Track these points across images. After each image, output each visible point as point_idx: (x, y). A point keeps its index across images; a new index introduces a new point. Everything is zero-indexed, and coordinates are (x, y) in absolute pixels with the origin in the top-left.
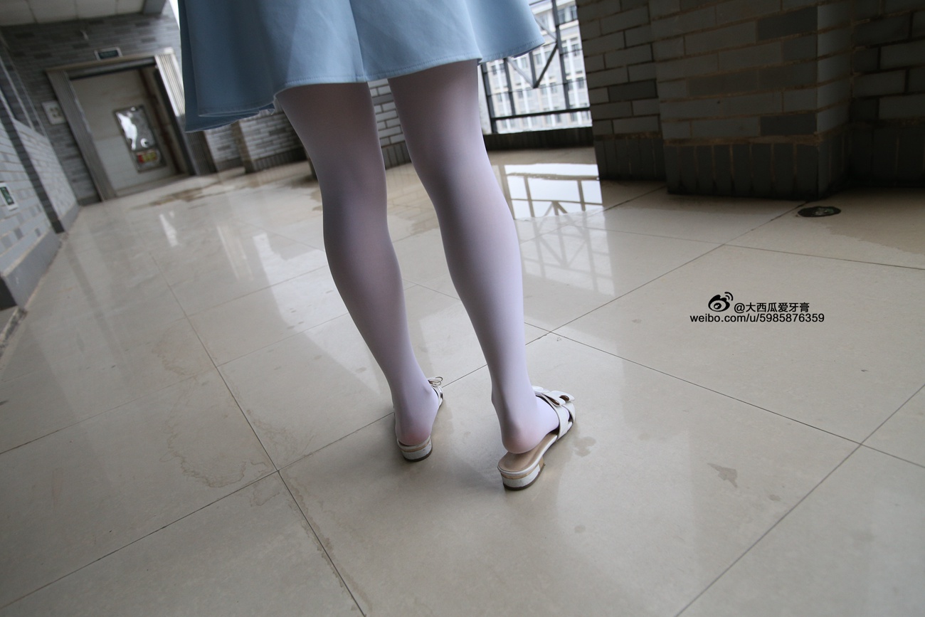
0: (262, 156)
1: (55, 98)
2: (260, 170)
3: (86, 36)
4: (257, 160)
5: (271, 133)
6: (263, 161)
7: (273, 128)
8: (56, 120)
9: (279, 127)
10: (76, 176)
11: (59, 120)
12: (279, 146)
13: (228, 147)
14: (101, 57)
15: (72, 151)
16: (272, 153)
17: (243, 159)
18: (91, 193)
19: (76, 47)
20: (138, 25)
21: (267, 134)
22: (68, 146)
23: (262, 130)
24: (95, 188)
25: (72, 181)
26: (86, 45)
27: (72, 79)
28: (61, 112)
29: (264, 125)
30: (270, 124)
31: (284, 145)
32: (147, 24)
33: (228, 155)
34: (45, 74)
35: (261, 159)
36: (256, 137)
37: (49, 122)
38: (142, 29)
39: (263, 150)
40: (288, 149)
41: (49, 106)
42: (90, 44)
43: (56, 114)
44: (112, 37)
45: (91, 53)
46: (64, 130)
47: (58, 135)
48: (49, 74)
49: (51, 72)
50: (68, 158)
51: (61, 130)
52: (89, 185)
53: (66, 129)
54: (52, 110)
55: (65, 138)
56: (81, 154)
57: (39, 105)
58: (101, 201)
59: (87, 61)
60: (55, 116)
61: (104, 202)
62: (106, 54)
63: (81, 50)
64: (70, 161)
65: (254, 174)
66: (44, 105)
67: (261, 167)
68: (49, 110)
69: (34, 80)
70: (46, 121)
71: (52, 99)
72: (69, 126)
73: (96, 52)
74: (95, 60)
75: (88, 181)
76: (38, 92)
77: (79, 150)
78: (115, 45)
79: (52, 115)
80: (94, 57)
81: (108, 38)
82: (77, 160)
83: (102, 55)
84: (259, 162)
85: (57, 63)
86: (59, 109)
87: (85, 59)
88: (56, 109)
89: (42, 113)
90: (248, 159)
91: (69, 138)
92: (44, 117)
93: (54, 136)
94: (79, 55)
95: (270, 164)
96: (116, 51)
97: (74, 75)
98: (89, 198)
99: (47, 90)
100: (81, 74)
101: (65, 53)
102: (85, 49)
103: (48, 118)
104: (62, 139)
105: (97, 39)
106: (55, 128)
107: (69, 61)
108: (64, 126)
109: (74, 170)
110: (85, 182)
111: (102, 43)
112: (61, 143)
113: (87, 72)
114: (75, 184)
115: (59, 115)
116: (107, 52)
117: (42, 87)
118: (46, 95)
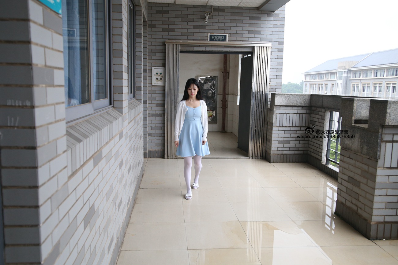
0: (388, 219)
1: (164, 65)
2: (377, 238)
3: (207, 21)
4: (378, 223)
6: (387, 225)
8: (157, 83)
10: (153, 132)
11: (159, 83)
13: (289, 142)
14: (211, 40)
15: (158, 110)
18: (158, 148)
19: (195, 27)
20: (251, 18)
22: (157, 105)
24: (163, 145)
26: (204, 27)
27: (181, 52)
28: (163, 77)
32: (259, 19)
33: (286, 149)
34: (164, 44)
35: (385, 223)
36: (390, 192)
38: (253, 22)
39: (393, 212)
41: (157, 70)
42: (207, 27)
43: (159, 78)
44: (226, 25)
45: (205, 34)
46: (160, 92)
47: (154, 95)
48: (166, 45)
49: (169, 43)
50: (153, 115)
51: (157, 92)
52: (160, 142)
53: (161, 92)
54: (157, 74)
55: (157, 99)
56: (164, 115)
57: (150, 68)
58: (163, 157)
59: (200, 40)
60: (157, 79)
61: (165, 160)
62: (216, 37)
63: (198, 31)
64: (154, 118)
65: (366, 240)
66: (153, 68)
67: (380, 234)
68: (155, 73)
69: (154, 47)
70: (150, 82)
71: (161, 65)
72: (164, 90)
73: (209, 34)
74: (206, 40)
75: (161, 138)
76: (153, 58)
77: (164, 110)
78: (226, 31)
79: (155, 77)
80: (206, 38)
81: (223, 24)
82: (159, 119)
83: (213, 37)
84: (381, 227)
85: (177, 37)
86: (163, 74)
87: (198, 38)
88: (161, 74)
89: (150, 75)
90: (365, 215)
91: (161, 99)
92: (150, 78)
93: (150, 95)
94: (195, 34)
95: (394, 234)
96: (226, 35)
97: (185, 49)
98: (156, 152)
99: (160, 58)
100: (191, 49)
101: (186, 31)
102: (202, 31)
103: (152, 80)
104: (155, 99)
105: (214, 24)
106: (153, 88)
107: (186, 37)
108: (160, 89)
109: (154, 125)
110: (158, 138)
111: (217, 28)
112: (153, 102)
113: (196, 49)
114: (148, 138)
115: (161, 79)
116: (217, 35)
117: (157, 54)
118: (158, 61)
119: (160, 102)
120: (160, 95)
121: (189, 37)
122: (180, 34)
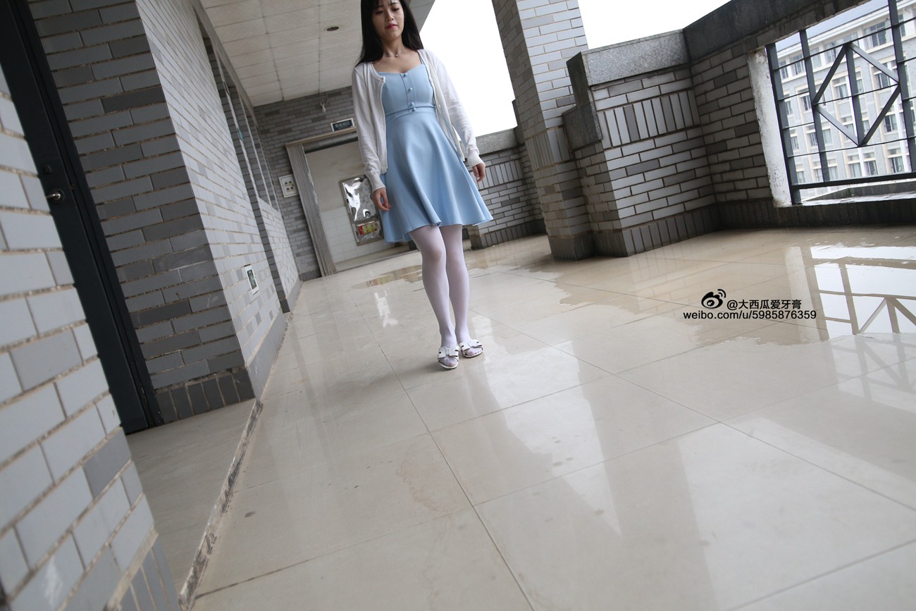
0: (491, 230)
1: (291, 172)
2: (488, 246)
3: (324, 109)
4: (485, 235)
5: (503, 204)
6: (493, 234)
7: (507, 198)
8: (288, 193)
9: (512, 196)
10: (301, 250)
11: (292, 193)
12: (512, 218)
14: (336, 129)
15: (300, 224)
16: (504, 226)
17: (470, 233)
18: (312, 268)
19: (315, 120)
21: (500, 205)
22: (297, 219)
23: (493, 201)
24: (316, 262)
25: (297, 255)
26: (324, 118)
27: (306, 152)
28: (294, 185)
29: (497, 194)
30: (502, 193)
31: (516, 217)
34: (284, 149)
35: (490, 233)
37: (283, 196)
40: (522, 221)
41: (284, 180)
42: (327, 117)
43: (290, 187)
44: (348, 108)
45: (326, 126)
46: (295, 203)
47: (289, 209)
48: (288, 149)
49: (289, 146)
50: (295, 231)
51: (292, 204)
52: (311, 260)
53: (297, 203)
54: (286, 183)
55: (295, 211)
56: (308, 228)
57: (276, 179)
58: (320, 276)
59: (323, 133)
60: (288, 189)
61: (323, 278)
62: (341, 125)
63: (318, 123)
64: (297, 235)
65: (481, 250)
66: (280, 178)
67: (490, 242)
68: (284, 183)
69: (273, 155)
70: (281, 195)
71: (288, 172)
72: (300, 200)
73: (332, 124)
74: (329, 131)
75: (311, 255)
76: (277, 167)
77: (306, 223)
78: (350, 115)
79: (285, 188)
80: (329, 129)
81: (344, 109)
82: (303, 233)
83: (337, 126)
84: (488, 236)
85: (296, 137)
86: (292, 182)
87: (321, 131)
88: (290, 182)
89: (278, 187)
90: (476, 233)
91: (298, 210)
92: (279, 191)
93: (285, 210)
94: (316, 128)
95: (500, 240)
96: (350, 121)
97: (310, 147)
98: (310, 273)
99: (285, 165)
100: (316, 146)
101: (304, 127)
102: (323, 122)
103: (282, 192)
104: (291, 212)
105: (334, 111)
106: (287, 201)
107: (307, 134)
108: (295, 199)
109: (299, 243)
110: (308, 256)
111: (338, 114)
112: (291, 216)
113: (321, 144)
114: (298, 259)
115: (292, 188)
116: (342, 123)
117: (280, 162)
118: (283, 169)
119: (298, 215)
120: (297, 207)
121: (310, 133)
122: (299, 132)
